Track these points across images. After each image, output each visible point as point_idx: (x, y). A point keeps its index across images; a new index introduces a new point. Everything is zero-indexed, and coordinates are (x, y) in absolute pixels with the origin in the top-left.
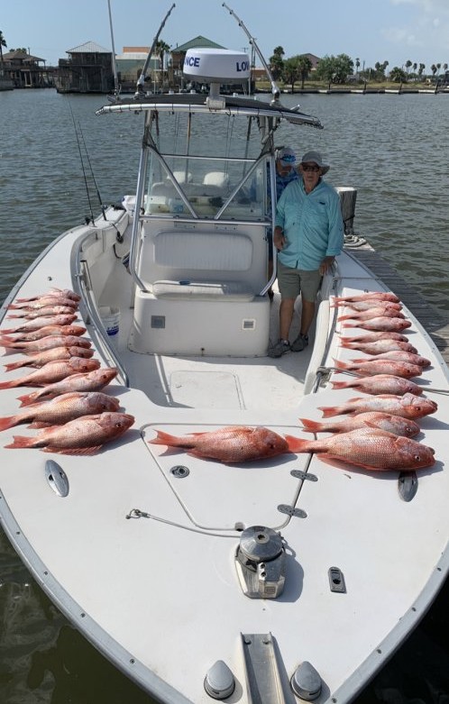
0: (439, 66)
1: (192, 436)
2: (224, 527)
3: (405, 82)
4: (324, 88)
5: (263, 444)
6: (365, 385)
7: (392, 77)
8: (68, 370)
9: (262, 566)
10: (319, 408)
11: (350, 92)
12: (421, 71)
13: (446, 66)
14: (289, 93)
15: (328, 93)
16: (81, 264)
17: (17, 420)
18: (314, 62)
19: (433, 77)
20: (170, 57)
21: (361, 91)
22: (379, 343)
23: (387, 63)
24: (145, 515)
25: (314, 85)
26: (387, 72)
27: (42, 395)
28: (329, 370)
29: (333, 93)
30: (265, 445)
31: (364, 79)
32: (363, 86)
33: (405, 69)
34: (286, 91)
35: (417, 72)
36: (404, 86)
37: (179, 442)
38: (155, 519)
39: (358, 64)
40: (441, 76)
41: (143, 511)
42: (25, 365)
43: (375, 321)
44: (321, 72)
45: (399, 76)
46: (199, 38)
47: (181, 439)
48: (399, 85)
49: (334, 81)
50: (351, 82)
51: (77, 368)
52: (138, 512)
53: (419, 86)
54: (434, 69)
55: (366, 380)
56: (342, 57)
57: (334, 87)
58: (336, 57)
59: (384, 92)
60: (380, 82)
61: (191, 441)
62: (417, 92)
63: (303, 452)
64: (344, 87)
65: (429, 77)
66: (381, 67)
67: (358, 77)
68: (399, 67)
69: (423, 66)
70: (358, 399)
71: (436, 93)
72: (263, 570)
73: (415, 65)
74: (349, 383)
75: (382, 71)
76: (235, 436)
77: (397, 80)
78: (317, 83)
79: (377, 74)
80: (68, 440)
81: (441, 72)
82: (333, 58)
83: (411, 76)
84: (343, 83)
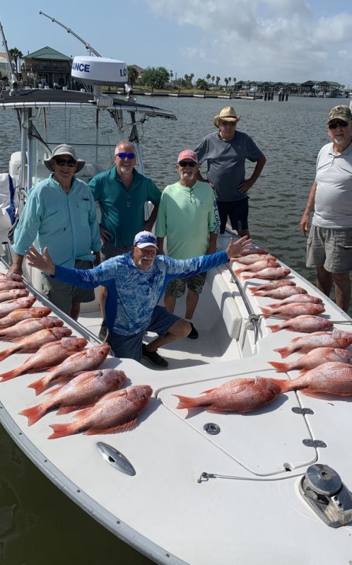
0: (230, 79)
1: (205, 394)
2: (278, 471)
3: (208, 90)
4: (148, 92)
5: (266, 391)
6: (294, 326)
7: (198, 85)
8: (63, 351)
9: (336, 499)
10: (274, 350)
11: (168, 96)
12: (217, 82)
13: (235, 79)
14: (121, 94)
15: (152, 96)
16: (4, 245)
17: (44, 409)
18: (139, 71)
19: (226, 87)
20: (23, 62)
21: (177, 95)
22: (280, 289)
23: (192, 75)
24: (212, 476)
25: (140, 89)
26: (194, 81)
27: (52, 380)
28: (259, 316)
29: (155, 95)
30: (268, 392)
31: (177, 86)
32: (177, 91)
33: (206, 80)
34: (119, 93)
35: (215, 82)
36: (207, 92)
37: (198, 403)
38: (222, 477)
39: (172, 75)
40: (232, 86)
41: (209, 472)
42: (14, 352)
43: (265, 272)
44: (146, 79)
45: (203, 85)
46: (47, 48)
47: (197, 398)
48: (204, 91)
49: (155, 87)
50: (168, 88)
51: (70, 348)
52: (205, 475)
53: (218, 93)
54: (226, 81)
55: (292, 321)
56: (161, 69)
57: (156, 91)
58: (156, 69)
59: (193, 96)
60: (189, 89)
61: (207, 399)
62: (217, 97)
63: (289, 390)
64: (163, 91)
65: (224, 87)
66: (189, 78)
67: (173, 85)
68: (202, 79)
69: (219, 79)
70: (298, 338)
71: (230, 98)
72: (338, 502)
73: (213, 78)
74: (281, 325)
75: (190, 80)
76: (243, 389)
77: (202, 88)
78: (142, 87)
79: (186, 82)
80: (107, 420)
81: (232, 83)
82: (154, 69)
83: (212, 85)
84: (162, 88)
